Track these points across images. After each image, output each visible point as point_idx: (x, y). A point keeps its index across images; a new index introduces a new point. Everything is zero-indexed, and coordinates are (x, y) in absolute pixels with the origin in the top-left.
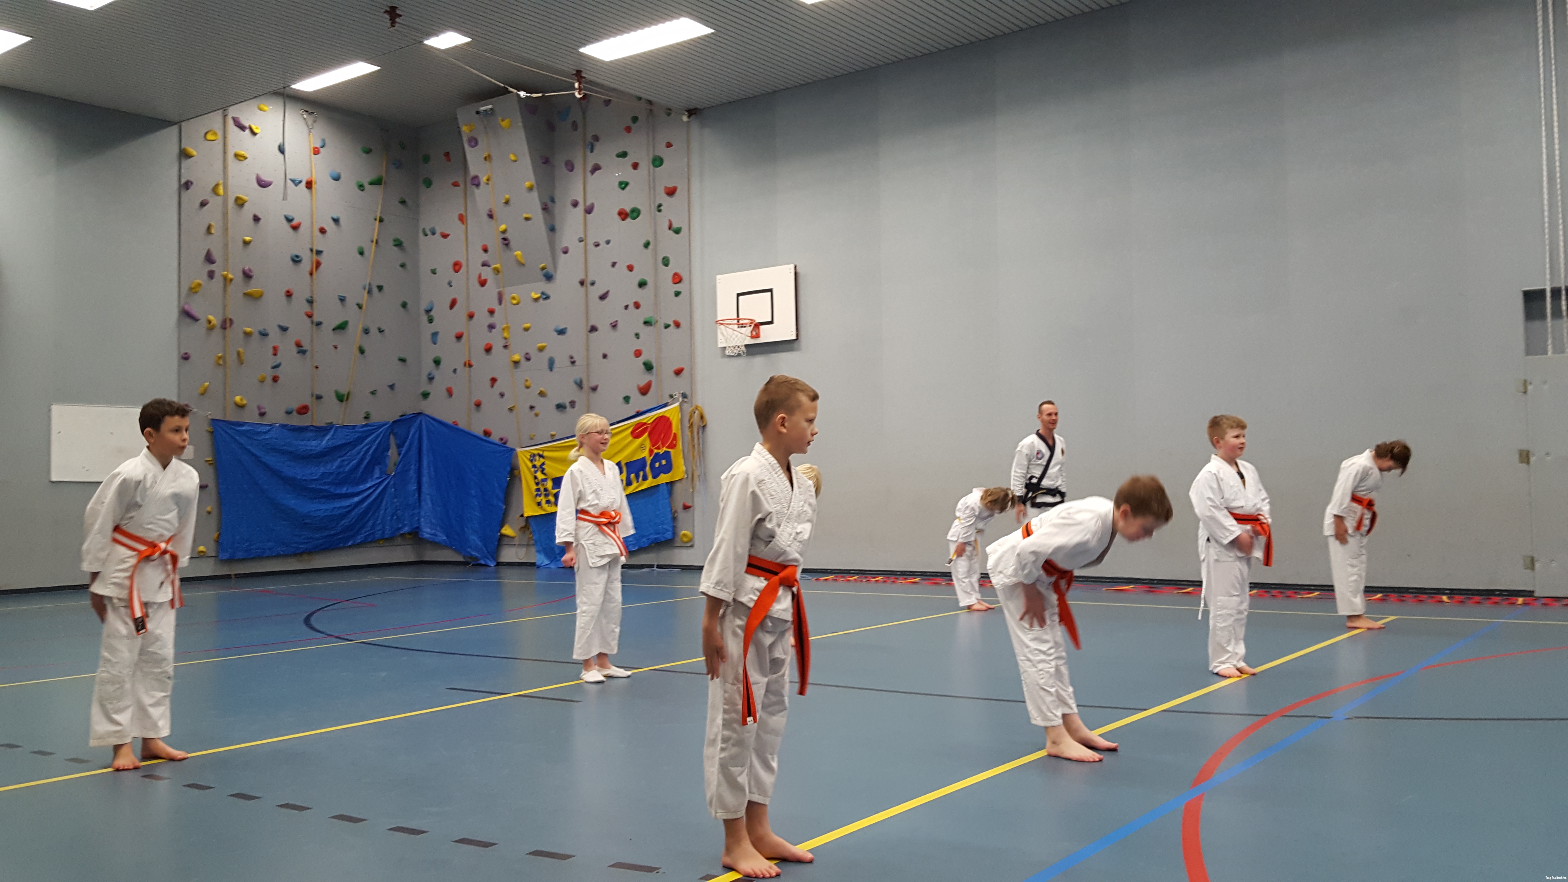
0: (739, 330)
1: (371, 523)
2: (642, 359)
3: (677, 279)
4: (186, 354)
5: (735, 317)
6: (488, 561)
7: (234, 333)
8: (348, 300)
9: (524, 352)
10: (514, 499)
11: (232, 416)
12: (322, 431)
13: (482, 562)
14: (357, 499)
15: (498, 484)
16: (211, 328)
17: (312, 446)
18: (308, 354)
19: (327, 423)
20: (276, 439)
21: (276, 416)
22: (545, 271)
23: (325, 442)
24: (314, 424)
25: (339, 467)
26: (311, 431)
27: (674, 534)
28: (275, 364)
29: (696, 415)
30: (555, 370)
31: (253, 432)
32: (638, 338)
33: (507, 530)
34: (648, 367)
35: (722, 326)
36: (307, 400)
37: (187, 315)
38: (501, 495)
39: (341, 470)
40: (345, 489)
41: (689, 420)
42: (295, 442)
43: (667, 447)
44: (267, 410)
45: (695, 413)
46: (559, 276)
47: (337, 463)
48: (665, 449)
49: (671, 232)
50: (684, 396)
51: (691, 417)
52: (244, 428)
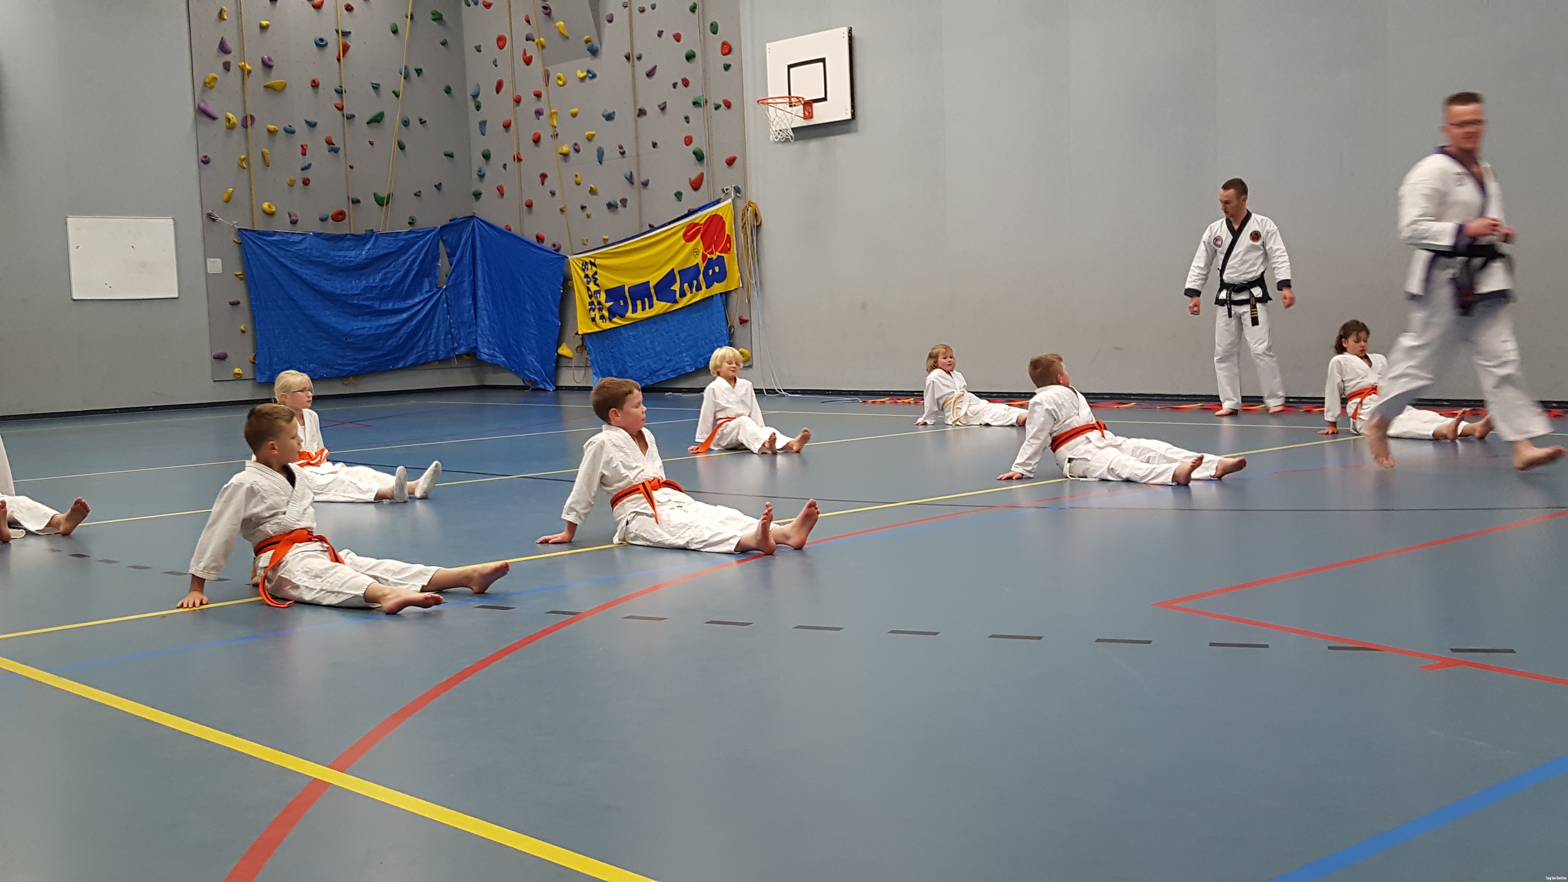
0: (790, 109)
1: (422, 343)
2: (692, 147)
3: (727, 49)
4: (206, 157)
5: (787, 95)
6: (547, 385)
7: (258, 132)
8: (382, 88)
9: (572, 144)
10: (570, 315)
11: (260, 225)
12: (361, 239)
13: (542, 387)
14: (404, 316)
15: (552, 297)
16: (231, 127)
17: (351, 257)
18: (341, 152)
19: (366, 231)
20: (311, 249)
21: (310, 224)
22: (590, 43)
23: (366, 252)
24: (352, 232)
25: (382, 280)
26: (348, 240)
28: (303, 166)
29: (749, 214)
30: (605, 163)
31: (284, 243)
32: (688, 123)
33: (564, 350)
34: (699, 157)
35: (773, 106)
36: (344, 206)
37: (203, 113)
38: (556, 310)
39: (386, 283)
40: (390, 305)
41: (743, 220)
42: (332, 253)
43: (720, 252)
44: (299, 218)
45: (748, 210)
46: (604, 50)
47: (380, 276)
48: (718, 253)
50: (737, 190)
51: (744, 215)
52: (275, 238)
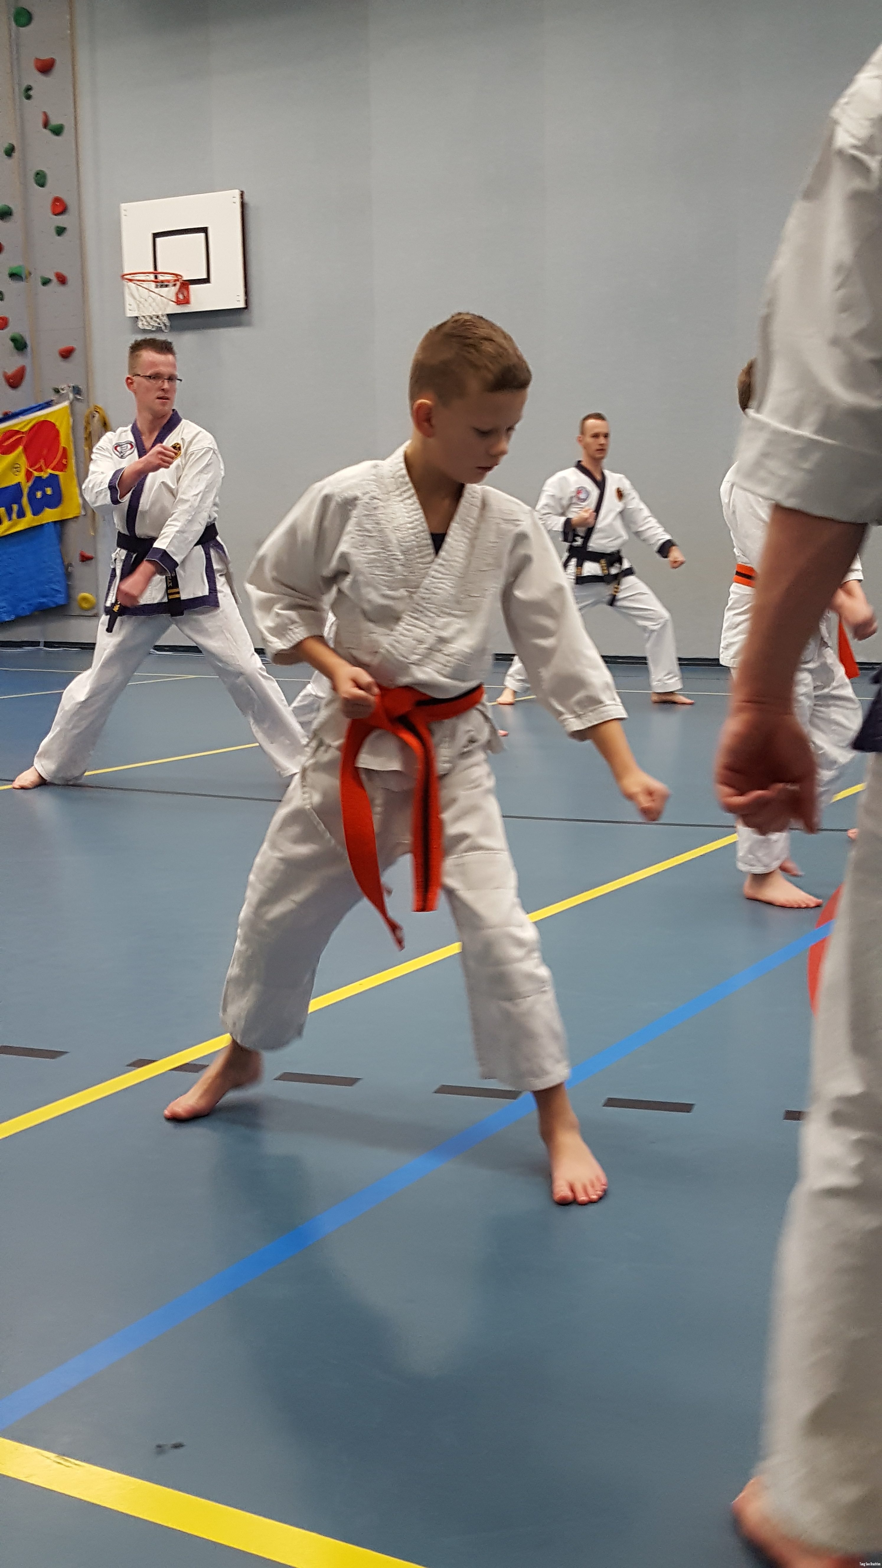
0: (157, 290)
2: (9, 332)
3: (60, 207)
5: (152, 270)
27: (69, 597)
29: (95, 421)
32: (2, 300)
34: (20, 345)
35: (130, 284)
41: (86, 428)
43: (53, 469)
45: (93, 417)
48: (50, 471)
49: (47, 132)
50: (77, 391)
51: (88, 423)
